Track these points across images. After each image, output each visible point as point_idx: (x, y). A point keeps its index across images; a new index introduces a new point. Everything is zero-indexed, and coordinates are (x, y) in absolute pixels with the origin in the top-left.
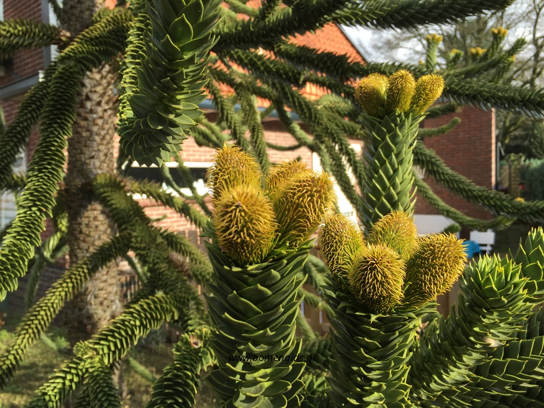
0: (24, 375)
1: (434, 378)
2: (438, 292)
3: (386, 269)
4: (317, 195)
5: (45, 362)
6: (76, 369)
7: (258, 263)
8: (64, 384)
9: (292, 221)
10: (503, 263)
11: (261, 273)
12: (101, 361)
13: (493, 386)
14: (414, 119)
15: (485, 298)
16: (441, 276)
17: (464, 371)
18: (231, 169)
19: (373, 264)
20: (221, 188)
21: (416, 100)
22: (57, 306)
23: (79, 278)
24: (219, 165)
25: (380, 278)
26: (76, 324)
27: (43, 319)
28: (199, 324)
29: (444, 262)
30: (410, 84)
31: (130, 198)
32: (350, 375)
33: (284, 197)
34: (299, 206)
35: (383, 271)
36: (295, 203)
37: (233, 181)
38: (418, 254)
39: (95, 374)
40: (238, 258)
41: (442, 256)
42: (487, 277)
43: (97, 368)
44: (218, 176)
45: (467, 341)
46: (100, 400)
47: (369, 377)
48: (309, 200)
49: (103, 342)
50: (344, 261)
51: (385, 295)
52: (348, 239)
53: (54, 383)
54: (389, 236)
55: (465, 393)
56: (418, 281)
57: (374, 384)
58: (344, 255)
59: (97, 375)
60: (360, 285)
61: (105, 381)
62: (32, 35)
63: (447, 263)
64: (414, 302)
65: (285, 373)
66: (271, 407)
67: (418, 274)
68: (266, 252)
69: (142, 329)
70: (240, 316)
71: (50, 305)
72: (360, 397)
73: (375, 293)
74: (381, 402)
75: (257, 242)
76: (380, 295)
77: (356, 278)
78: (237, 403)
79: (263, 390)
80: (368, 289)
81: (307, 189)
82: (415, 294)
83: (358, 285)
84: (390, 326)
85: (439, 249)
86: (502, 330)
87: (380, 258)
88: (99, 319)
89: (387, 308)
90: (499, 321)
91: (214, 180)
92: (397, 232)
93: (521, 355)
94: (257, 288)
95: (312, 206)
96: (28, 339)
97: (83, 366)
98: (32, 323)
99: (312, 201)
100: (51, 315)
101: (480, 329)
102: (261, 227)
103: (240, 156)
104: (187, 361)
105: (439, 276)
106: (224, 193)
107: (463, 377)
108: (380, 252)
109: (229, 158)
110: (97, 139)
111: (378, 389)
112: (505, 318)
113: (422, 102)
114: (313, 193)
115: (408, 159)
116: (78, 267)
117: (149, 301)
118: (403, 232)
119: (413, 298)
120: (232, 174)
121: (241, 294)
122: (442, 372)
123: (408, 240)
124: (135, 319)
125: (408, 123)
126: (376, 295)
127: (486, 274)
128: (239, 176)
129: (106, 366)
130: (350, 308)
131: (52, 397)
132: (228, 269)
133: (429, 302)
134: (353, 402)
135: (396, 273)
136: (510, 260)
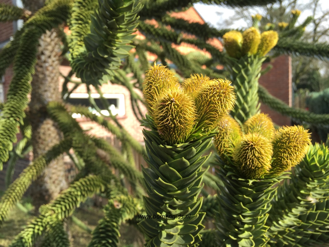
0: (7, 227)
1: (273, 224)
2: (292, 164)
3: (261, 149)
4: (223, 95)
5: (19, 219)
6: (41, 222)
7: (182, 143)
8: (34, 232)
9: (205, 114)
10: (322, 148)
11: (183, 151)
12: (57, 217)
13: (309, 228)
14: (259, 59)
15: (311, 171)
16: (295, 154)
17: (293, 218)
18: (160, 80)
19: (252, 145)
20: (154, 92)
21: (260, 47)
22: (27, 184)
23: (40, 166)
24: (151, 78)
25: (257, 155)
26: (38, 195)
27: (18, 192)
28: (118, 194)
29: (296, 145)
30: (258, 36)
31: (70, 117)
32: (231, 220)
33: (200, 97)
34: (211, 103)
35: (259, 150)
36: (208, 101)
37: (162, 88)
38: (279, 140)
39: (54, 225)
40: (169, 139)
41: (295, 141)
42: (313, 157)
43: (54, 221)
44: (152, 85)
45: (296, 199)
46: (57, 241)
47: (244, 221)
48: (218, 99)
49: (58, 205)
50: (228, 145)
51: (260, 167)
52: (231, 131)
53: (27, 231)
54: (256, 129)
55: (291, 233)
56: (279, 157)
57: (246, 226)
58: (229, 141)
59: (55, 226)
60: (243, 160)
61: (60, 230)
62: (7, 13)
63: (299, 145)
64: (276, 171)
65: (194, 219)
66: (184, 242)
67: (279, 153)
68: (188, 135)
69: (82, 197)
70: (167, 181)
71: (22, 183)
72: (236, 235)
73: (253, 165)
74: (251, 238)
75: (184, 127)
76: (256, 166)
77: (240, 155)
78: (162, 239)
79: (179, 231)
80: (248, 162)
81: (216, 91)
82: (277, 166)
83: (241, 160)
84: (260, 187)
85: (292, 136)
86: (318, 192)
87: (257, 142)
88: (53, 192)
89: (259, 175)
90: (318, 186)
91: (148, 88)
92: (261, 127)
93: (326, 208)
94: (182, 160)
95: (220, 103)
96: (9, 205)
97: (46, 221)
98: (11, 194)
99: (220, 99)
100: (23, 190)
101: (305, 192)
102: (188, 116)
103: (165, 72)
104: (113, 217)
105: (293, 154)
106: (156, 96)
107: (292, 222)
108: (256, 137)
109: (159, 72)
110: (49, 79)
111: (249, 229)
112: (322, 184)
113: (264, 48)
114: (221, 94)
115: (255, 85)
116: (39, 160)
117: (86, 180)
118: (265, 126)
119: (275, 169)
120: (161, 83)
121: (170, 165)
122: (279, 219)
123: (269, 132)
124: (77, 191)
125: (255, 62)
126: (254, 166)
127: (311, 156)
128: (166, 84)
129: (60, 221)
130: (235, 176)
131: (27, 240)
132: (163, 146)
133: (285, 172)
134: (233, 238)
135: (267, 152)
136: (325, 147)
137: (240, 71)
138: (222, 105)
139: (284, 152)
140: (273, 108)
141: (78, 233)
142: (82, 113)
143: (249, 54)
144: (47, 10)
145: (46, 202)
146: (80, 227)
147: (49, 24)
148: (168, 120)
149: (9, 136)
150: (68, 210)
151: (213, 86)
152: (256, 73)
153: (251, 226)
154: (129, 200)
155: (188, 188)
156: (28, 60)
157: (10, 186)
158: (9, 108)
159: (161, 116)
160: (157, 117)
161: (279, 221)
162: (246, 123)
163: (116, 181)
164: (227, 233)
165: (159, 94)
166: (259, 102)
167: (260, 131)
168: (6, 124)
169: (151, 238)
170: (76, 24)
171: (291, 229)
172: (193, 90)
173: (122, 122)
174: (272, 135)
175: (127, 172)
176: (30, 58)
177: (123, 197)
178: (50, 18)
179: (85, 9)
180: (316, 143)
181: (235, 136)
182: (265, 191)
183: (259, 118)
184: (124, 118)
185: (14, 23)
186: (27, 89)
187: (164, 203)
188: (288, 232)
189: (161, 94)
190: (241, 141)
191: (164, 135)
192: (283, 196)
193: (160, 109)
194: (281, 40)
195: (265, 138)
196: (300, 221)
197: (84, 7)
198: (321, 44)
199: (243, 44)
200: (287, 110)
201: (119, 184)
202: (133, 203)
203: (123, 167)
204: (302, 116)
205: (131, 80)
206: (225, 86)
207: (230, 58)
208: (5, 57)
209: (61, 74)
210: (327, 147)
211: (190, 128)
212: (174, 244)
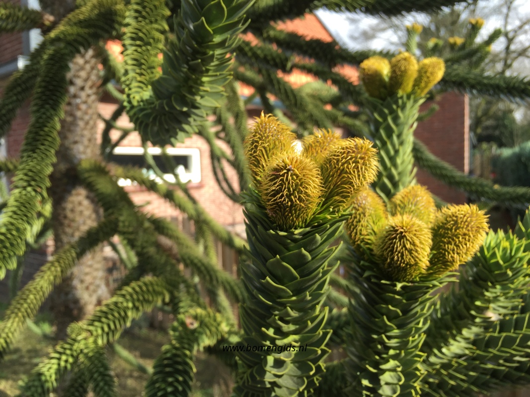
1: (433, 352)
2: (460, 261)
3: (415, 238)
4: (361, 161)
5: (29, 347)
6: (71, 349)
7: (301, 228)
8: (59, 364)
9: (335, 187)
10: (508, 238)
11: (302, 239)
12: (95, 342)
13: (488, 360)
14: (416, 101)
15: (491, 271)
16: (464, 246)
17: (463, 344)
18: (270, 137)
19: (402, 233)
20: (261, 155)
21: (417, 82)
22: (47, 290)
23: (67, 262)
24: (257, 134)
25: (408, 246)
26: (62, 309)
27: (32, 302)
28: (191, 306)
29: (467, 232)
30: (413, 65)
31: (115, 184)
32: (369, 344)
33: (327, 162)
34: (343, 172)
35: (412, 239)
36: (339, 169)
37: (273, 149)
38: (441, 224)
39: (91, 354)
40: (283, 222)
41: (465, 226)
42: (493, 251)
43: (92, 349)
44: (257, 144)
45: (468, 315)
46: (95, 380)
47: (388, 345)
48: (354, 167)
49: (97, 324)
50: (367, 231)
51: (412, 263)
52: (370, 211)
53: (49, 363)
54: (408, 208)
55: (461, 367)
56: (441, 250)
57: (392, 352)
58: (367, 226)
59: (92, 356)
60: (388, 253)
61: (100, 361)
62: (15, 18)
63: (470, 233)
64: (437, 270)
65: (315, 339)
66: (299, 373)
67: (441, 244)
68: (311, 217)
69: (134, 311)
70: (278, 282)
71: (39, 288)
72: (376, 365)
73: (403, 261)
74: (399, 369)
75: (305, 205)
76: (407, 263)
77: (383, 247)
78: (268, 368)
79: (293, 356)
80: (396, 257)
81: (351, 155)
82: (437, 263)
83: (385, 253)
84: (413, 294)
85: (461, 220)
86: (501, 304)
87: (409, 227)
88: (86, 304)
89: (412, 276)
90: (502, 294)
91: (253, 149)
92: (415, 205)
93: (515, 329)
94: (301, 252)
95: (356, 172)
96: (18, 322)
97: (78, 347)
98: (21, 306)
99: (356, 167)
100: (40, 299)
101: (482, 303)
102: (311, 191)
103: (276, 126)
104: (185, 341)
105: (462, 245)
106: (263, 161)
107: (462, 350)
108: (408, 221)
109: (268, 127)
110: (81, 124)
111: (395, 357)
112: (507, 291)
113: (423, 84)
114: (358, 159)
115: (408, 140)
116: (65, 252)
117: (140, 283)
118: (421, 205)
119: (435, 267)
120: (272, 142)
121: (283, 259)
122: (442, 345)
123: (427, 213)
124: (127, 301)
125: (409, 104)
126: (404, 263)
127: (491, 249)
128: (279, 144)
129: (101, 347)
130: (376, 277)
131: (48, 378)
132: (274, 233)
133: (451, 271)
134: (371, 369)
135: (424, 242)
136: (513, 234)
137: (385, 119)
138: (359, 176)
139: (449, 243)
140: (435, 175)
141: (124, 370)
142: (133, 179)
143: (400, 93)
144: (81, 17)
145: (77, 318)
146: (127, 361)
147: (86, 40)
148: (282, 196)
149: (26, 216)
150: (113, 332)
151: (347, 148)
152: (410, 122)
153: (398, 352)
154: (210, 317)
155: (308, 293)
156: (54, 98)
157: (19, 293)
158: (25, 171)
159: (273, 190)
160: (266, 192)
161: (442, 347)
162: (393, 200)
163: (188, 286)
164: (363, 362)
165: (268, 158)
166: (414, 166)
167: (414, 212)
168: (20, 197)
169: (250, 367)
170: (132, 45)
171: (460, 361)
172: (317, 152)
173: (195, 194)
174: (431, 217)
175: (205, 272)
176: (58, 94)
177: (199, 311)
178: (86, 30)
179: (145, 21)
180: (499, 230)
181: (377, 219)
182: (420, 299)
183: (413, 192)
184: (200, 186)
185: (23, 34)
186: (52, 143)
187: (272, 314)
188: (456, 365)
189: (270, 159)
190: (385, 226)
191: (276, 216)
192: (448, 310)
193: (271, 180)
194: (450, 71)
195: (421, 222)
196: (474, 348)
197: (144, 18)
198: (511, 78)
199: (391, 78)
200: (458, 179)
201: (192, 290)
202: (215, 320)
203: (199, 264)
204: (480, 189)
205: (212, 126)
206: (364, 149)
207: (371, 99)
208: (15, 91)
209: (100, 116)
210: (515, 236)
211: (313, 207)
212: (284, 377)
